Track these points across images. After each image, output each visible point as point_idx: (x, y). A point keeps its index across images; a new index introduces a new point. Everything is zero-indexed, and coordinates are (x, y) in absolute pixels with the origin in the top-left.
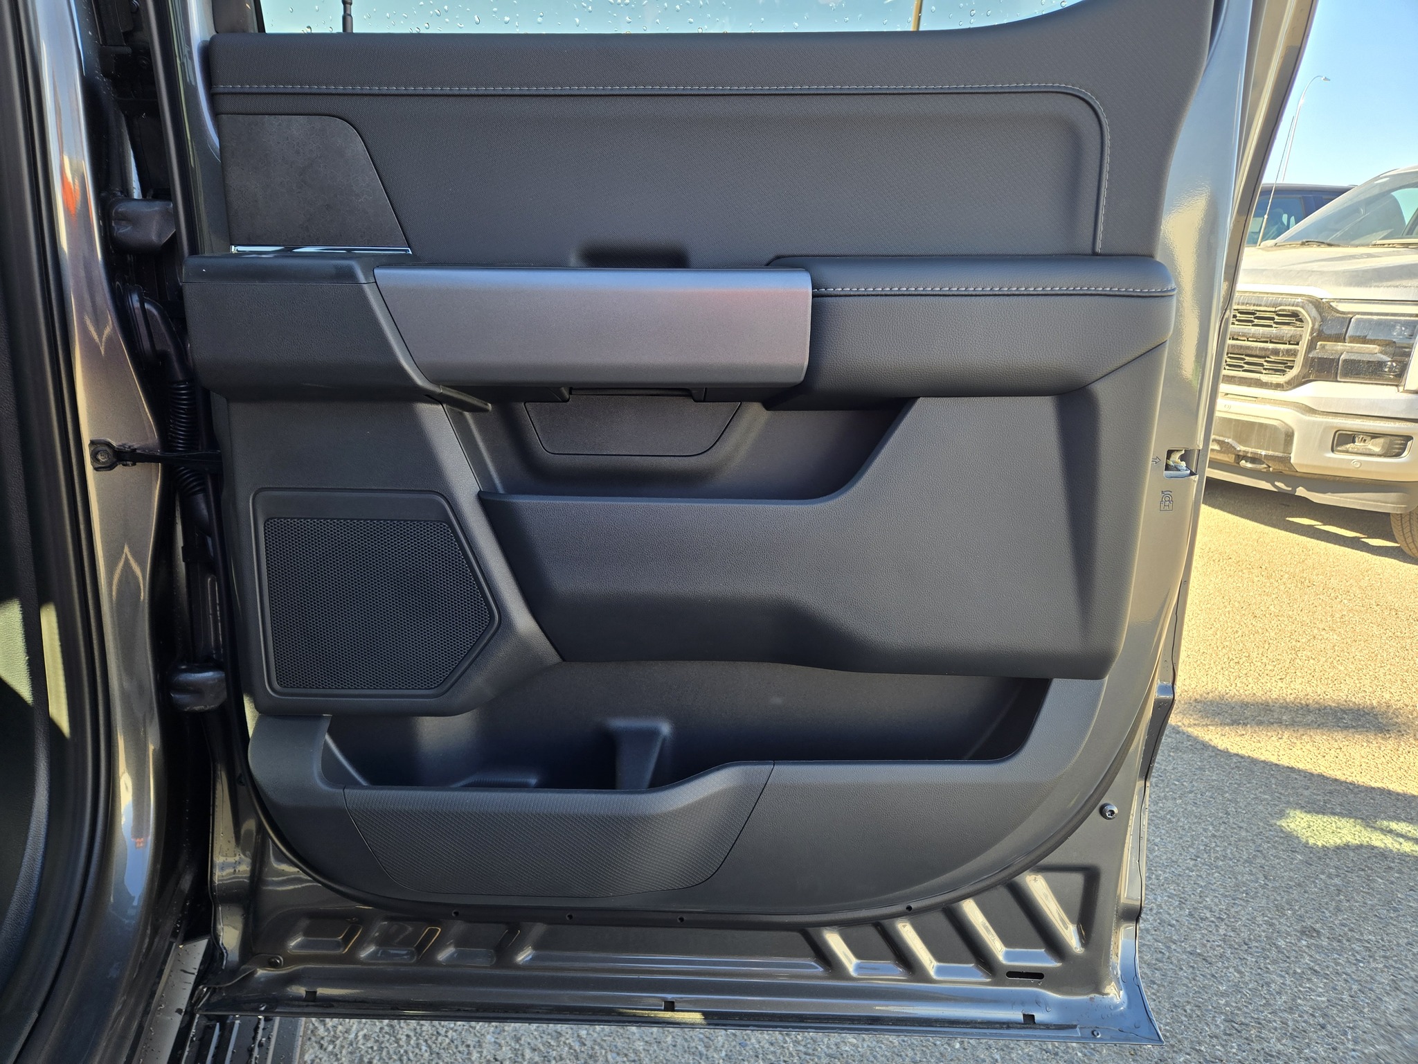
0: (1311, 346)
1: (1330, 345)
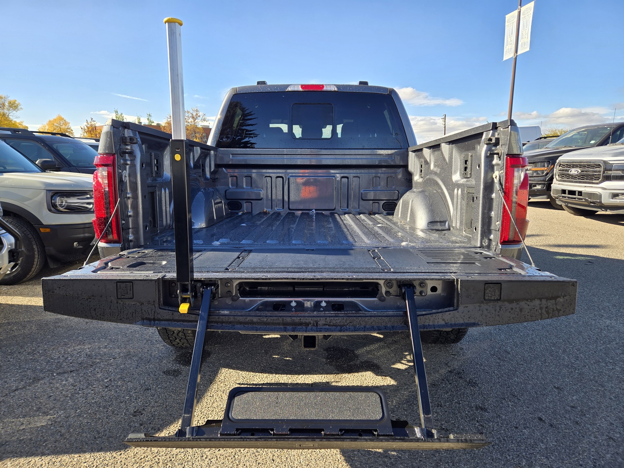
0: (604, 173)
1: (609, 172)
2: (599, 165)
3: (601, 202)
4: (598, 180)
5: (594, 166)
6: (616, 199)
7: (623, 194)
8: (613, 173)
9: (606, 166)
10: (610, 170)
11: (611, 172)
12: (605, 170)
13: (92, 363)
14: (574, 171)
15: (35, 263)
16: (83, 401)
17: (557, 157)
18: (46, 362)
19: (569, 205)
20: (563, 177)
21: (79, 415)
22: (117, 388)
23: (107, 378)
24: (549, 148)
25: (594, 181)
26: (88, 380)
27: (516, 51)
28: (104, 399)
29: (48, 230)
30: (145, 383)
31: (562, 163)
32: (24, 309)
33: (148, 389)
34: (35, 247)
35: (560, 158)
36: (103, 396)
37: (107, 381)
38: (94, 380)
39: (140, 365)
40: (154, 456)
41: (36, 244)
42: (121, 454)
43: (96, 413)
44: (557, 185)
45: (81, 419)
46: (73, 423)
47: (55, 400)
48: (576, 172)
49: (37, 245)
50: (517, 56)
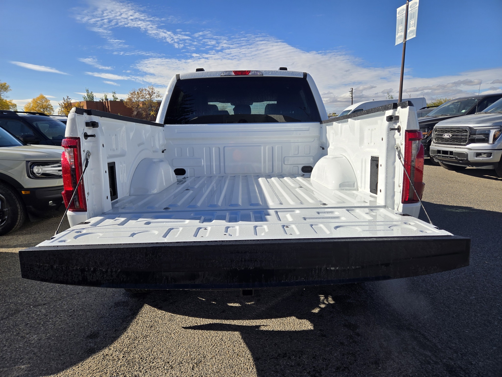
2: (466, 130)
3: (467, 160)
4: (465, 142)
5: (462, 131)
6: (479, 157)
7: (485, 153)
8: (477, 137)
9: (471, 131)
10: (475, 134)
11: (475, 136)
12: (471, 134)
13: (61, 297)
14: (446, 136)
15: (19, 218)
16: (52, 327)
17: (434, 124)
18: (25, 297)
19: (444, 162)
20: (439, 140)
21: (49, 338)
22: (79, 317)
23: (71, 309)
24: (430, 116)
25: (462, 143)
26: (57, 310)
27: (405, 37)
28: (68, 326)
29: (28, 192)
30: (100, 312)
31: (437, 129)
32: (10, 255)
33: (102, 317)
34: (18, 205)
35: (436, 125)
36: (67, 323)
37: (71, 312)
38: (61, 311)
39: (97, 298)
40: (104, 368)
41: (19, 203)
42: (79, 367)
43: (61, 336)
44: (434, 146)
45: (49, 341)
46: (44, 344)
47: (30, 327)
48: (448, 136)
49: (20, 205)
50: (406, 41)
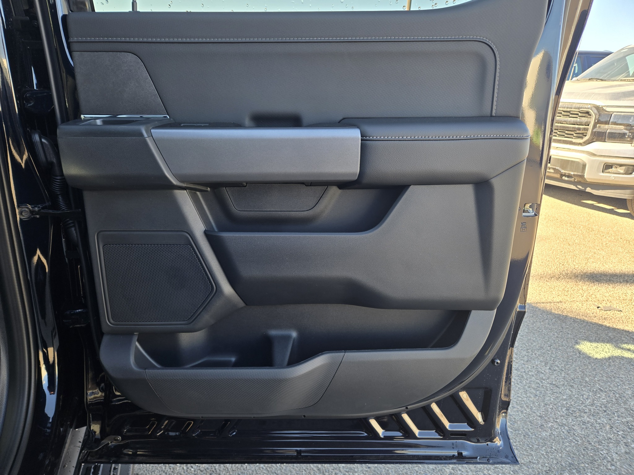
2: (588, 113)
3: (582, 176)
4: (582, 138)
5: (578, 114)
6: (609, 172)
7: (621, 165)
8: (610, 128)
9: (600, 115)
10: (607, 123)
11: (606, 126)
12: (598, 122)
